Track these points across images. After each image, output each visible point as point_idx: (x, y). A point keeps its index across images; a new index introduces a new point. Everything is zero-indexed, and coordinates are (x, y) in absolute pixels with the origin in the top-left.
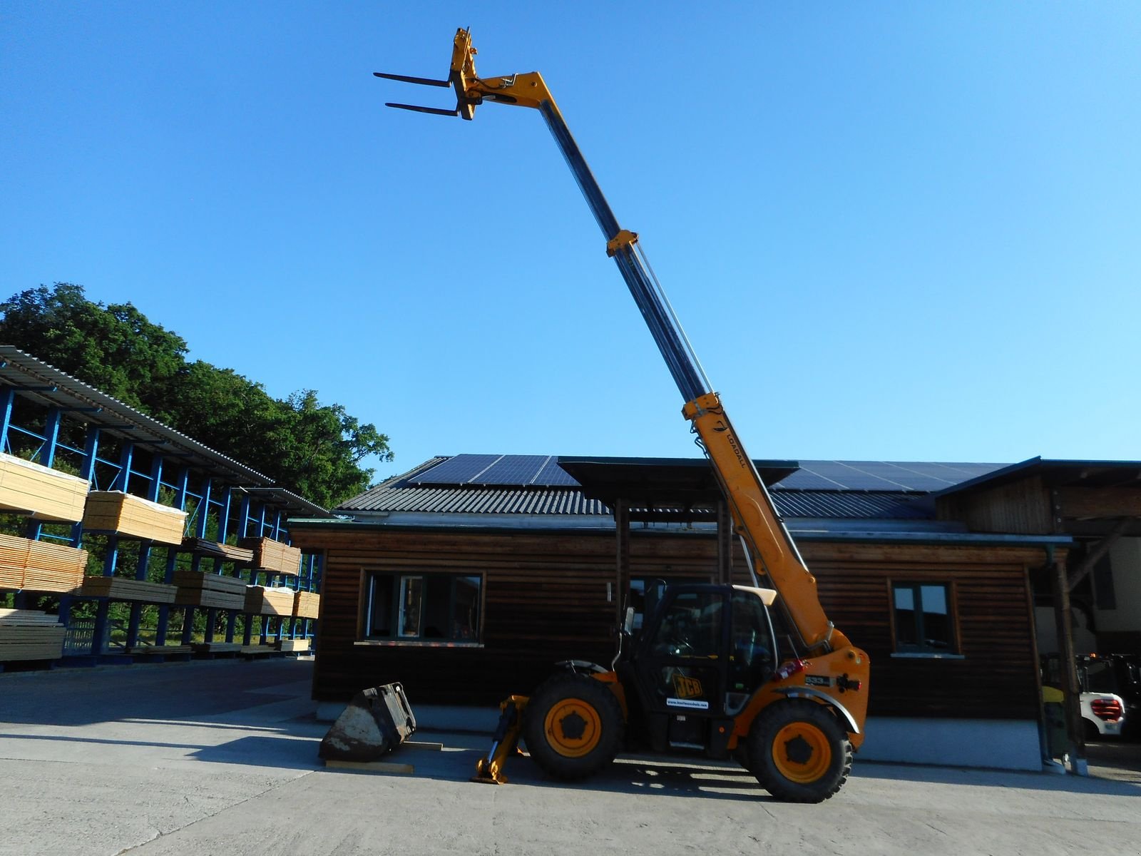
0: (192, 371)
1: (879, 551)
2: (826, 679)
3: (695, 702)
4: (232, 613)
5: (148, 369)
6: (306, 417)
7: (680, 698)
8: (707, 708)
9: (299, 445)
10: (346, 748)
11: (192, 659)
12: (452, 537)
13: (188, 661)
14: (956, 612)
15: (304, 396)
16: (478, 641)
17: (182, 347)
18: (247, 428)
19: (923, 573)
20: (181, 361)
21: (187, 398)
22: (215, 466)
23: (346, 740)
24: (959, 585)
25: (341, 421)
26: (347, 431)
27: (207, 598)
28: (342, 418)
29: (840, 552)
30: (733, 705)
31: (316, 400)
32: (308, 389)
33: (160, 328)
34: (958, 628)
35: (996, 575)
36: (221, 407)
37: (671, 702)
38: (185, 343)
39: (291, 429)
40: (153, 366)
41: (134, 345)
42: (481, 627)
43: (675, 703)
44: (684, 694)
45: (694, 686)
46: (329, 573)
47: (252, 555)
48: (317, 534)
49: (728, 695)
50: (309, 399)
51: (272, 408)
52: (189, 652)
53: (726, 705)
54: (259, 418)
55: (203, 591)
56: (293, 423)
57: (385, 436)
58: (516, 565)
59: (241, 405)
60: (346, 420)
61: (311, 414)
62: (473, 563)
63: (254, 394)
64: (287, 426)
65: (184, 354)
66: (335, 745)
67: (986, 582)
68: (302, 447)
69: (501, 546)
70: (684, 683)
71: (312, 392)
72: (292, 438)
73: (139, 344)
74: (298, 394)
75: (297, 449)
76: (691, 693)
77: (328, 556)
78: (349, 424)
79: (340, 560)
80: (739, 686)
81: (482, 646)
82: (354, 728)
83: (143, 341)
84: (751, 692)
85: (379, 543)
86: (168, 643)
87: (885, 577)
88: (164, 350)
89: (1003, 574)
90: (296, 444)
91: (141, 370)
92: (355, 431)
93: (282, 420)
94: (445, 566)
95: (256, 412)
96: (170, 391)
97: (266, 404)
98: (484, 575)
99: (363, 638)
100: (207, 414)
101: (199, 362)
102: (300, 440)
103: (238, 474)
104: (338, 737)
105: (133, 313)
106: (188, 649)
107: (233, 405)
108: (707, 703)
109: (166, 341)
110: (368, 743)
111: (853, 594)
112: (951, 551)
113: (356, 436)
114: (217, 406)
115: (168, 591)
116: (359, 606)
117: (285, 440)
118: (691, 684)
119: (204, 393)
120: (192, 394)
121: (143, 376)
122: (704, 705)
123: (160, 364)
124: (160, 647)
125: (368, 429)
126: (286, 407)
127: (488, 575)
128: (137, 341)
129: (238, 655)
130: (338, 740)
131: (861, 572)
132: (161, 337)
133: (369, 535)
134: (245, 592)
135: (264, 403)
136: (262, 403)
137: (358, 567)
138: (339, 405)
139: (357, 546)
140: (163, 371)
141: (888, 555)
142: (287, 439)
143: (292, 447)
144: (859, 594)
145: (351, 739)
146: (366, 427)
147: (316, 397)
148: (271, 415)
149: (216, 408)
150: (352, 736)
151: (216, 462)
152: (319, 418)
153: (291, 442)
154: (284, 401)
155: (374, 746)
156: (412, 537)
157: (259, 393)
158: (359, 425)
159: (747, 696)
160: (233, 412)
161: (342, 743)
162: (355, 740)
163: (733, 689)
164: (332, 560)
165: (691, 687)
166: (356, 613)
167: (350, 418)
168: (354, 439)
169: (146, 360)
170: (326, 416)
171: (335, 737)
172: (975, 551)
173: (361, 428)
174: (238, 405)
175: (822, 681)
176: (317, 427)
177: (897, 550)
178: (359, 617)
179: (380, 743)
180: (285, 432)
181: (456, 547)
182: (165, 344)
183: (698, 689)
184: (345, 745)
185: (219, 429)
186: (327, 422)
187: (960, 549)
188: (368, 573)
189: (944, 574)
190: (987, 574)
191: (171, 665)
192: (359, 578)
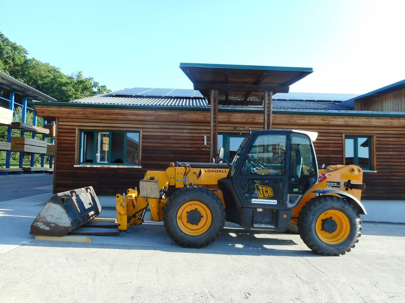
0: (30, 62)
1: (343, 120)
2: (339, 183)
3: (269, 201)
4: (42, 155)
5: (12, 60)
6: (78, 82)
7: (260, 198)
8: (276, 203)
9: (76, 93)
10: (47, 228)
11: (22, 173)
12: (123, 111)
13: (21, 174)
14: (375, 150)
15: (77, 74)
16: (138, 165)
17: (26, 52)
18: (55, 86)
19: (360, 131)
20: (26, 58)
21: (29, 73)
22: (26, 91)
23: (47, 224)
24: (377, 137)
25: (93, 83)
26: (95, 87)
27: (27, 149)
28: (93, 82)
29: (323, 120)
30: (291, 202)
31: (82, 75)
32: (79, 71)
33: (15, 44)
34: (375, 158)
35: (395, 132)
36: (44, 77)
37: (254, 201)
38: (27, 51)
39: (72, 86)
40: (13, 60)
41: (4, 50)
42: (140, 158)
43: (257, 201)
44: (262, 196)
45: (268, 191)
46: (59, 130)
47: (49, 131)
48: (50, 109)
49: (289, 195)
50: (79, 75)
51: (64, 78)
52: (22, 170)
53: (288, 202)
54: (59, 82)
55: (25, 145)
56: (73, 84)
57: (110, 90)
58: (157, 126)
59: (51, 76)
60: (94, 83)
61: (80, 81)
62: (136, 126)
63: (57, 72)
64: (71, 85)
65: (27, 55)
66: (40, 227)
67: (390, 136)
68: (77, 94)
69: (149, 116)
70: (262, 190)
71: (80, 72)
72: (73, 89)
73: (6, 49)
74: (75, 73)
75: (75, 94)
76: (266, 195)
77: (59, 121)
78: (95, 85)
79: (64, 123)
80: (296, 190)
81: (141, 167)
82: (52, 216)
83: (8, 49)
84: (303, 193)
85: (84, 114)
86: (11, 167)
87: (342, 133)
88: (18, 53)
89: (398, 132)
90: (75, 92)
91: (8, 61)
92: (98, 88)
93: (69, 82)
94: (121, 127)
95: (58, 79)
96: (22, 70)
97: (62, 76)
98: (141, 132)
99: (79, 163)
100: (38, 80)
101: (33, 59)
102: (77, 91)
103: (39, 96)
104: (42, 222)
105: (3, 36)
106: (21, 170)
107: (48, 76)
108: (276, 201)
109: (18, 49)
110: (61, 225)
111: (326, 142)
112: (378, 120)
113: (99, 90)
114: (42, 77)
115: (7, 145)
116: (76, 147)
117: (70, 90)
118: (266, 190)
119: (36, 71)
120: (31, 71)
121: (10, 63)
122: (274, 202)
123: (17, 59)
124: (7, 169)
125: (104, 87)
126: (70, 78)
127: (143, 132)
128: (5, 48)
129: (46, 172)
130: (42, 223)
131: (331, 131)
132: (16, 47)
133: (78, 110)
134: (46, 146)
135: (61, 76)
136: (60, 76)
137: (75, 127)
138: (91, 77)
139: (72, 116)
140: (19, 62)
141: (347, 122)
142: (71, 90)
143: (73, 93)
144: (328, 142)
145: (50, 223)
146: (102, 86)
147: (82, 74)
148: (64, 80)
149: (42, 78)
150: (51, 221)
151: (27, 90)
152: (84, 82)
153: (72, 91)
154: (70, 76)
155: (65, 227)
156: (102, 111)
157: (58, 72)
158: (100, 85)
159: (301, 196)
160: (49, 79)
161: (45, 226)
162: (53, 223)
163: (291, 192)
164: (60, 123)
165: (267, 192)
166: (75, 151)
167: (96, 82)
168: (98, 91)
169: (10, 56)
170: (86, 81)
171: (40, 222)
172: (390, 120)
173: (101, 86)
174: (50, 76)
175: (336, 184)
176: (83, 85)
177: (351, 119)
178: (76, 153)
179: (69, 225)
180: (70, 87)
181: (125, 117)
182: (18, 50)
183: (270, 193)
184: (47, 226)
185: (44, 86)
186: (87, 84)
187: (382, 119)
188: (81, 131)
189: (370, 132)
190: (391, 132)
191: (12, 176)
192: (75, 133)
